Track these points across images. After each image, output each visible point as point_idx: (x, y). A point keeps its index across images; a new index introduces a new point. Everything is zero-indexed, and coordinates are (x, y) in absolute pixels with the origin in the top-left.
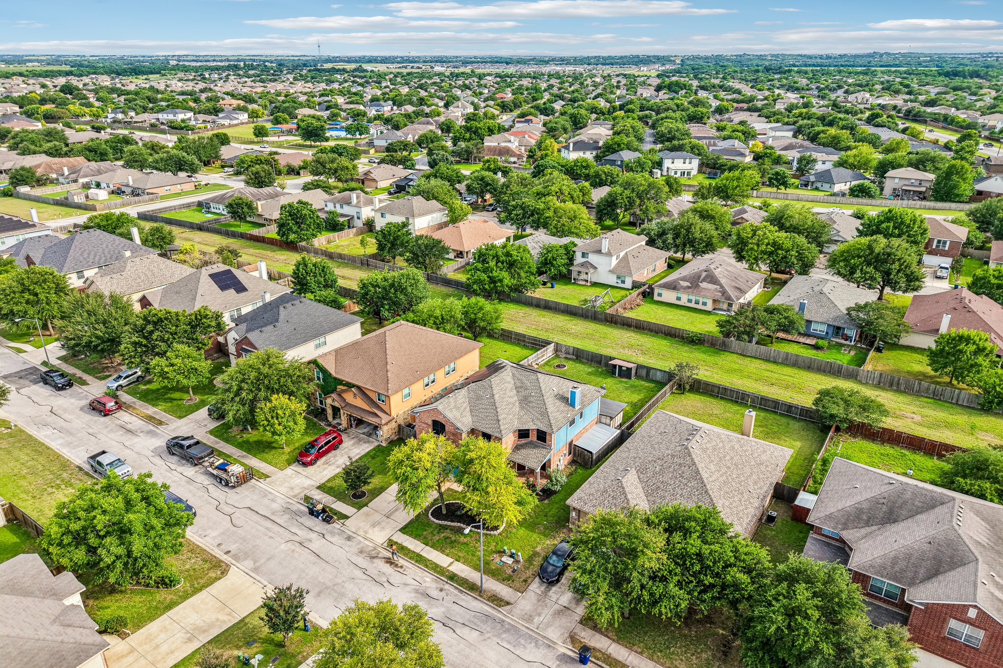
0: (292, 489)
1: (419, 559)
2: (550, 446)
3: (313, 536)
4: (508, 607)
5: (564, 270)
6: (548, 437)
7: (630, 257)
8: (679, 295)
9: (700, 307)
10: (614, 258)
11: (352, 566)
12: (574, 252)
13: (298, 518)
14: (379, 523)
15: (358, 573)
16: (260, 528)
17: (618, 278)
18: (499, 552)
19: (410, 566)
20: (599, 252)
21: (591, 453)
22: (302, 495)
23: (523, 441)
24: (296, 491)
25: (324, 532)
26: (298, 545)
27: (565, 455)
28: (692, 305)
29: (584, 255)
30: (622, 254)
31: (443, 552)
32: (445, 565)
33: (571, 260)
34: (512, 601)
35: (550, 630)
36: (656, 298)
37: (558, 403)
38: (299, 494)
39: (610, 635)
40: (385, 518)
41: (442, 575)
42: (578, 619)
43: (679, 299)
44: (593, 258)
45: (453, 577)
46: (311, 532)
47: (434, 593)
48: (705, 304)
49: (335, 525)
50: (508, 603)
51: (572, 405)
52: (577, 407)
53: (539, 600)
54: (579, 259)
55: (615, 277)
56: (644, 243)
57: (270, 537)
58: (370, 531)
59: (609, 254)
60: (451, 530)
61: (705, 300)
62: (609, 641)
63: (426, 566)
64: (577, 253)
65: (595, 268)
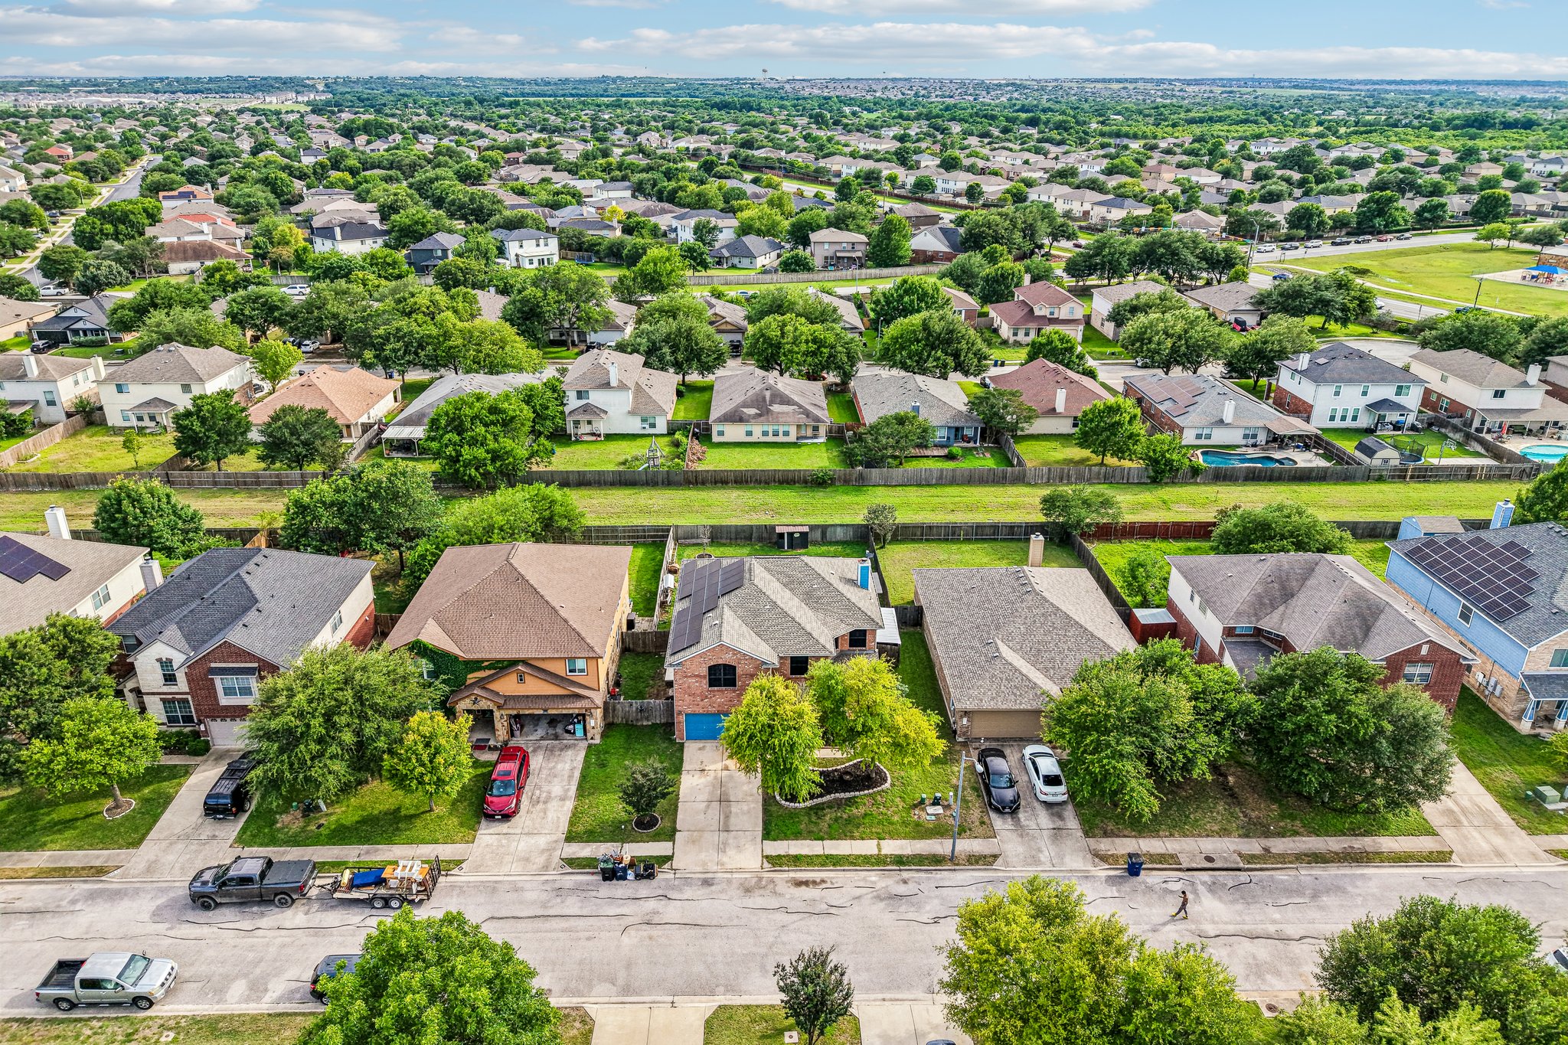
0: (527, 860)
1: (836, 861)
3: (652, 904)
4: (1000, 860)
6: (868, 638)
7: (646, 388)
8: (749, 428)
9: (781, 439)
10: (631, 392)
11: (763, 915)
12: (563, 390)
13: (594, 894)
14: (725, 844)
15: (781, 917)
16: (554, 935)
17: (644, 420)
18: (915, 806)
19: (832, 874)
20: (607, 385)
22: (556, 860)
24: (541, 860)
25: (661, 892)
26: (645, 927)
28: (770, 439)
29: (580, 395)
30: (633, 385)
31: (852, 838)
32: (875, 852)
34: (996, 851)
35: (1067, 859)
36: (716, 438)
38: (549, 860)
39: (1126, 833)
40: (723, 835)
41: (885, 863)
42: (1080, 833)
43: (749, 433)
45: (900, 861)
46: (641, 902)
47: (902, 889)
48: (786, 434)
49: (660, 876)
50: (995, 857)
53: (1022, 836)
54: (573, 402)
55: (639, 419)
56: (642, 365)
57: (588, 939)
58: (725, 859)
59: (624, 387)
60: (830, 807)
61: (786, 428)
62: (1134, 840)
63: (855, 864)
64: (568, 394)
65: (603, 412)
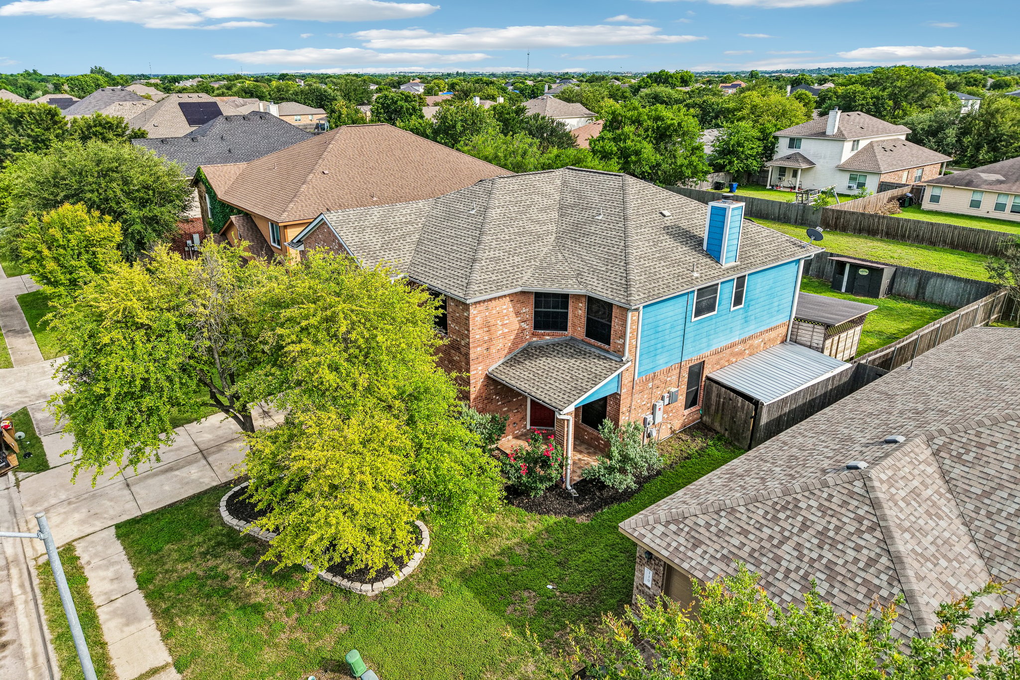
2: (620, 353)
5: (755, 165)
6: (615, 324)
7: (878, 150)
8: (977, 197)
10: (848, 145)
12: (776, 138)
17: (852, 179)
20: (821, 135)
21: (756, 403)
23: (548, 337)
27: (673, 398)
29: (794, 142)
30: (863, 144)
33: (769, 152)
36: (926, 204)
37: (668, 242)
44: (808, 148)
51: (714, 253)
52: (728, 260)
54: (783, 149)
55: (847, 176)
56: (903, 137)
59: (840, 138)
64: (780, 140)
65: (811, 163)
